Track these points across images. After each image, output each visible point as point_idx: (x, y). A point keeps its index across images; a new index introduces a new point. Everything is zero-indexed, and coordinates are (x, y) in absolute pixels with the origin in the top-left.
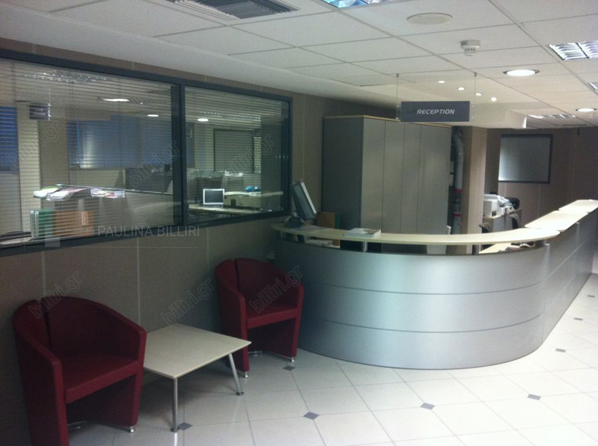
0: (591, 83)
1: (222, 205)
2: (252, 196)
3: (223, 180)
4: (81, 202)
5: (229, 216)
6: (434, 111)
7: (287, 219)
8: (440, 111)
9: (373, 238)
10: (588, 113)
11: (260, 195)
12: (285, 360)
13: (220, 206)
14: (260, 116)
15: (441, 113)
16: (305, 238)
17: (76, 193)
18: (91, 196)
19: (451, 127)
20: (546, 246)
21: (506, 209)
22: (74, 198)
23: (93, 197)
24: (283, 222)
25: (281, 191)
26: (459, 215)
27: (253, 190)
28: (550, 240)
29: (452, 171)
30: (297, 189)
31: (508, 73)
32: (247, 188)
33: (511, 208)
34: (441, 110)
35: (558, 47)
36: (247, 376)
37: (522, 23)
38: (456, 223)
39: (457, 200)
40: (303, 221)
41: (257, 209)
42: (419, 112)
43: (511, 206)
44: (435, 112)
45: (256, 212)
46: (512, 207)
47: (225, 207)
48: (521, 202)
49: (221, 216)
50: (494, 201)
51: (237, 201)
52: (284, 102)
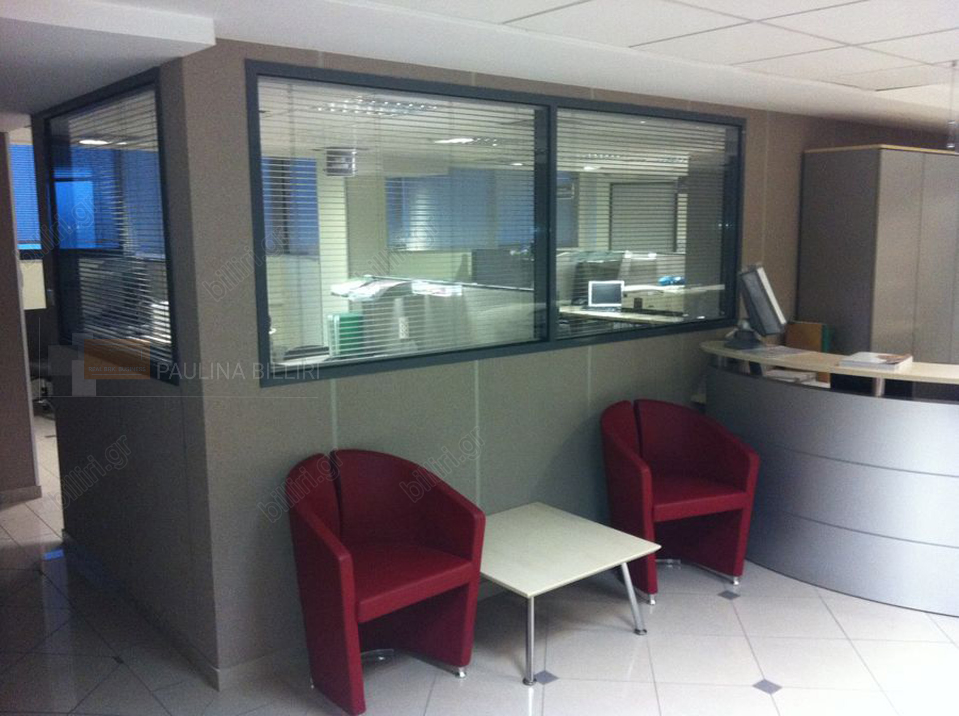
1: (620, 307)
2: (668, 293)
3: (623, 265)
4: (398, 302)
5: (631, 326)
7: (731, 333)
9: (895, 372)
11: (682, 291)
12: (723, 579)
13: (616, 309)
16: (763, 368)
17: (391, 289)
18: (413, 294)
22: (388, 295)
23: (414, 295)
24: (723, 338)
25: (721, 283)
27: (672, 282)
30: (749, 279)
32: (662, 280)
36: (653, 602)
40: (759, 337)
41: (679, 314)
45: (675, 320)
47: (624, 310)
49: (616, 326)
51: (644, 302)
52: (729, 127)
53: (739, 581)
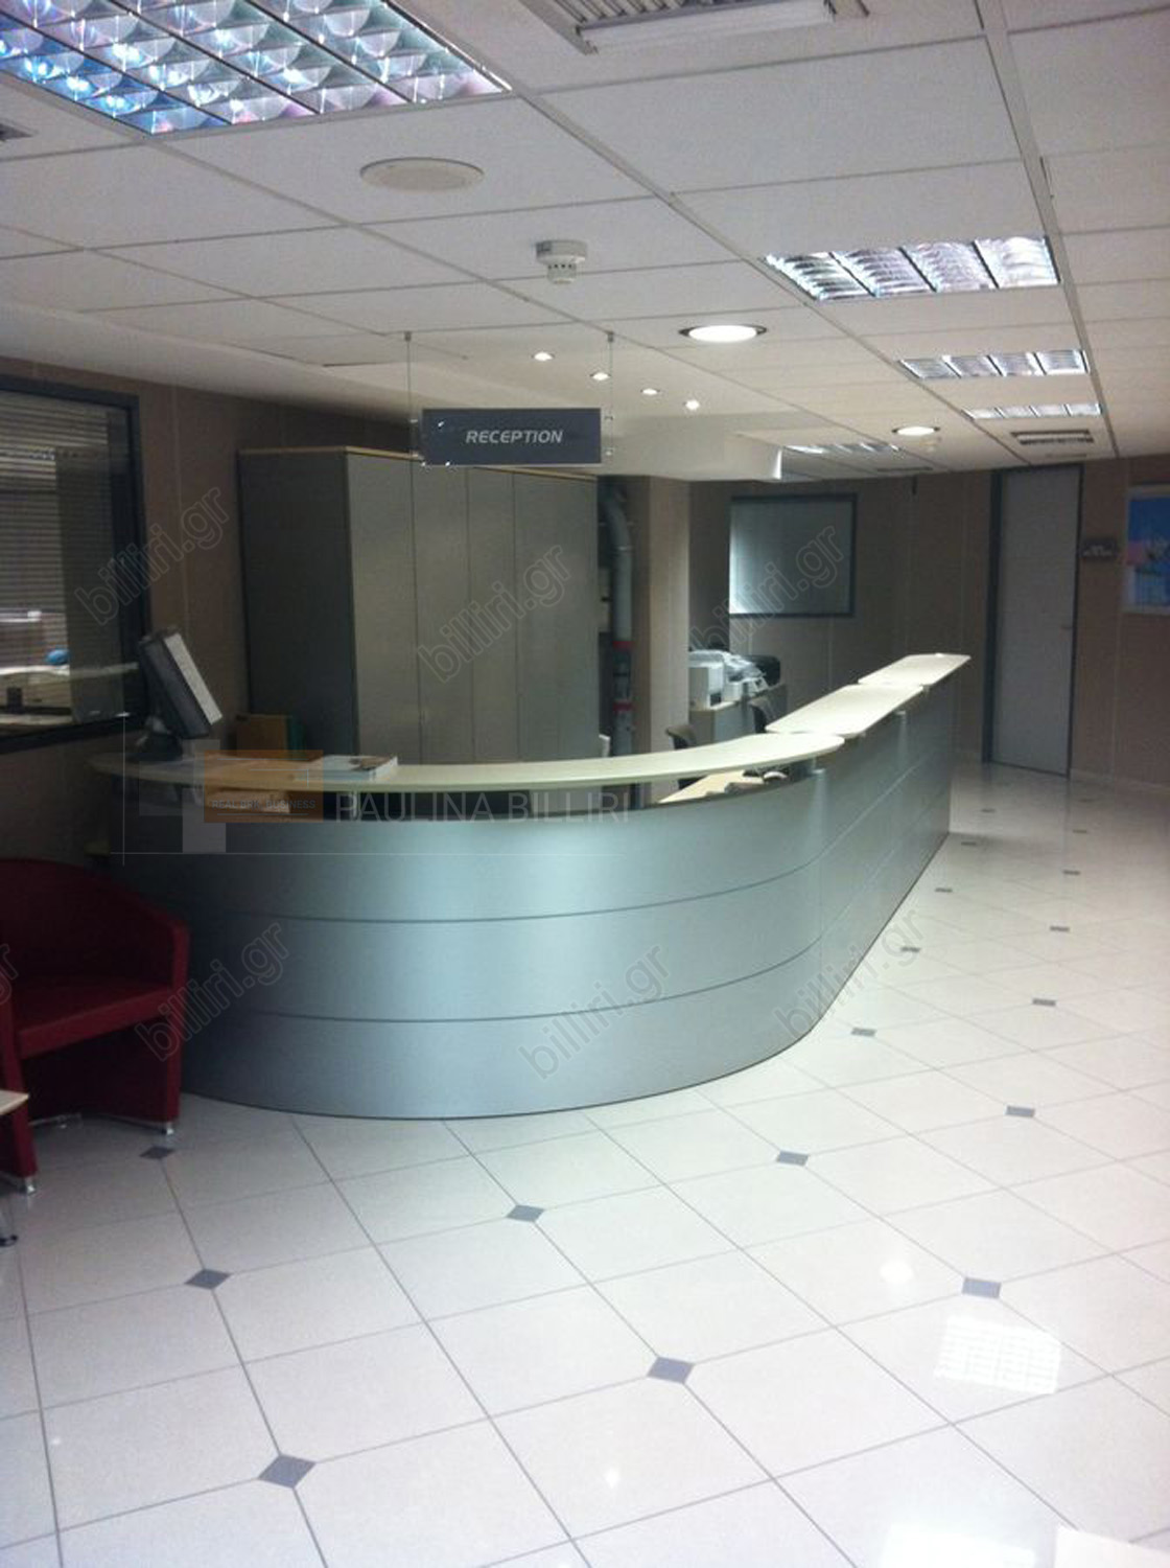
0: (902, 361)
6: (511, 434)
7: (141, 740)
8: (524, 435)
9: (371, 781)
10: (924, 439)
11: (69, 675)
12: (147, 1129)
14: (52, 450)
15: (527, 440)
19: (595, 479)
20: (816, 775)
21: (745, 685)
24: (132, 748)
26: (627, 707)
28: (825, 759)
29: (606, 595)
30: (155, 656)
31: (692, 333)
32: (53, 655)
33: (758, 683)
34: (529, 433)
35: (793, 264)
36: (31, 1189)
37: (673, 194)
38: (621, 729)
39: (623, 668)
40: (181, 742)
42: (472, 436)
43: (758, 676)
44: (513, 438)
46: (761, 678)
48: (783, 669)
50: (715, 667)
51: (25, 694)
52: (111, 410)
53: (174, 1127)
